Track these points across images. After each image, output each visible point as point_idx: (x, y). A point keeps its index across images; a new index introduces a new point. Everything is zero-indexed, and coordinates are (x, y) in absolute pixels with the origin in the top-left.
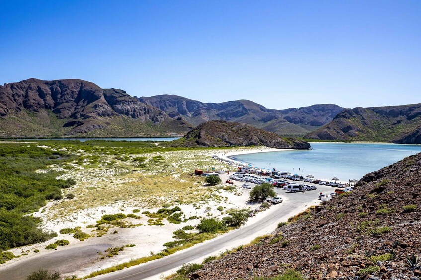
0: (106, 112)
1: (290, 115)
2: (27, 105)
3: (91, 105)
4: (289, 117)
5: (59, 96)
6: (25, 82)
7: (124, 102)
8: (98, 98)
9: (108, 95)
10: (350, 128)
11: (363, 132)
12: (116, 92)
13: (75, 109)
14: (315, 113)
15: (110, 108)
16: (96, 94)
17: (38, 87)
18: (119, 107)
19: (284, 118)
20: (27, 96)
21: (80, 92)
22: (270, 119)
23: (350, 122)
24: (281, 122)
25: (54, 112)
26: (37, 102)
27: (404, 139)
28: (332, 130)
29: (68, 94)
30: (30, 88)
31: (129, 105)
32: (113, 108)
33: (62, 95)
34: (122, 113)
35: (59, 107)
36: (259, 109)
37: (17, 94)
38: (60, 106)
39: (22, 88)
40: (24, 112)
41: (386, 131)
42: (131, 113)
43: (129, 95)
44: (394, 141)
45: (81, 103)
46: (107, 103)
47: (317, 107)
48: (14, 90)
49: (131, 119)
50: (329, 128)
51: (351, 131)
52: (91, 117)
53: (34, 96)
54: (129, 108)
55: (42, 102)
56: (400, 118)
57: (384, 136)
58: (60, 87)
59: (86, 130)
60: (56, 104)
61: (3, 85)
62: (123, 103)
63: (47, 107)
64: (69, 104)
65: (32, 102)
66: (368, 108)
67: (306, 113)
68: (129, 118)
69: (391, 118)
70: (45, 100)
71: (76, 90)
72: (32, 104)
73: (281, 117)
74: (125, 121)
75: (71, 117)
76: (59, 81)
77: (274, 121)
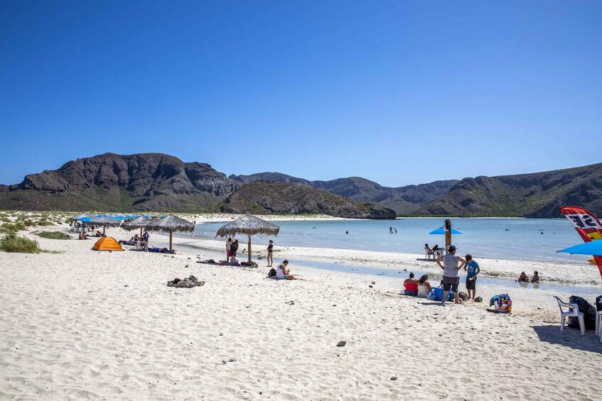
0: (184, 189)
1: (408, 193)
2: (98, 182)
3: (169, 180)
4: (407, 196)
5: (135, 171)
6: (100, 156)
7: (208, 177)
8: (177, 173)
9: (189, 169)
10: (470, 201)
11: (487, 206)
12: (199, 166)
13: (152, 185)
14: (437, 190)
15: (190, 184)
16: (176, 168)
17: (114, 162)
18: (201, 183)
19: (401, 197)
20: (99, 172)
21: (159, 167)
22: (384, 197)
23: (471, 194)
24: (397, 201)
25: (128, 189)
26: (109, 179)
27: (540, 212)
28: (447, 203)
29: (145, 169)
30: (104, 163)
31: (213, 180)
32: (194, 184)
33: (139, 170)
34: (204, 190)
35: (133, 184)
36: (373, 187)
37: (89, 170)
38: (135, 183)
39: (95, 163)
40: (92, 189)
41: (516, 205)
42: (214, 190)
43: (214, 170)
44: (526, 215)
45: (159, 179)
46: (187, 178)
47: (438, 184)
48: (87, 165)
49: (215, 196)
50: (444, 202)
51: (472, 205)
52: (163, 194)
53: (108, 171)
54: (213, 183)
55: (116, 178)
56: (533, 188)
57: (513, 210)
58: (138, 162)
59: (149, 208)
60: (131, 180)
61: (75, 160)
62: (206, 178)
63: (120, 184)
64: (145, 181)
65: (103, 178)
66: (494, 178)
67: (427, 191)
68: (212, 195)
69: (522, 188)
70: (119, 176)
71: (155, 165)
72: (103, 180)
73: (397, 196)
74: (206, 199)
75: (145, 195)
76: (138, 156)
77: (388, 200)
